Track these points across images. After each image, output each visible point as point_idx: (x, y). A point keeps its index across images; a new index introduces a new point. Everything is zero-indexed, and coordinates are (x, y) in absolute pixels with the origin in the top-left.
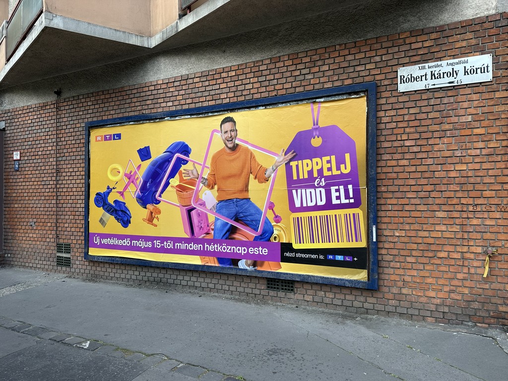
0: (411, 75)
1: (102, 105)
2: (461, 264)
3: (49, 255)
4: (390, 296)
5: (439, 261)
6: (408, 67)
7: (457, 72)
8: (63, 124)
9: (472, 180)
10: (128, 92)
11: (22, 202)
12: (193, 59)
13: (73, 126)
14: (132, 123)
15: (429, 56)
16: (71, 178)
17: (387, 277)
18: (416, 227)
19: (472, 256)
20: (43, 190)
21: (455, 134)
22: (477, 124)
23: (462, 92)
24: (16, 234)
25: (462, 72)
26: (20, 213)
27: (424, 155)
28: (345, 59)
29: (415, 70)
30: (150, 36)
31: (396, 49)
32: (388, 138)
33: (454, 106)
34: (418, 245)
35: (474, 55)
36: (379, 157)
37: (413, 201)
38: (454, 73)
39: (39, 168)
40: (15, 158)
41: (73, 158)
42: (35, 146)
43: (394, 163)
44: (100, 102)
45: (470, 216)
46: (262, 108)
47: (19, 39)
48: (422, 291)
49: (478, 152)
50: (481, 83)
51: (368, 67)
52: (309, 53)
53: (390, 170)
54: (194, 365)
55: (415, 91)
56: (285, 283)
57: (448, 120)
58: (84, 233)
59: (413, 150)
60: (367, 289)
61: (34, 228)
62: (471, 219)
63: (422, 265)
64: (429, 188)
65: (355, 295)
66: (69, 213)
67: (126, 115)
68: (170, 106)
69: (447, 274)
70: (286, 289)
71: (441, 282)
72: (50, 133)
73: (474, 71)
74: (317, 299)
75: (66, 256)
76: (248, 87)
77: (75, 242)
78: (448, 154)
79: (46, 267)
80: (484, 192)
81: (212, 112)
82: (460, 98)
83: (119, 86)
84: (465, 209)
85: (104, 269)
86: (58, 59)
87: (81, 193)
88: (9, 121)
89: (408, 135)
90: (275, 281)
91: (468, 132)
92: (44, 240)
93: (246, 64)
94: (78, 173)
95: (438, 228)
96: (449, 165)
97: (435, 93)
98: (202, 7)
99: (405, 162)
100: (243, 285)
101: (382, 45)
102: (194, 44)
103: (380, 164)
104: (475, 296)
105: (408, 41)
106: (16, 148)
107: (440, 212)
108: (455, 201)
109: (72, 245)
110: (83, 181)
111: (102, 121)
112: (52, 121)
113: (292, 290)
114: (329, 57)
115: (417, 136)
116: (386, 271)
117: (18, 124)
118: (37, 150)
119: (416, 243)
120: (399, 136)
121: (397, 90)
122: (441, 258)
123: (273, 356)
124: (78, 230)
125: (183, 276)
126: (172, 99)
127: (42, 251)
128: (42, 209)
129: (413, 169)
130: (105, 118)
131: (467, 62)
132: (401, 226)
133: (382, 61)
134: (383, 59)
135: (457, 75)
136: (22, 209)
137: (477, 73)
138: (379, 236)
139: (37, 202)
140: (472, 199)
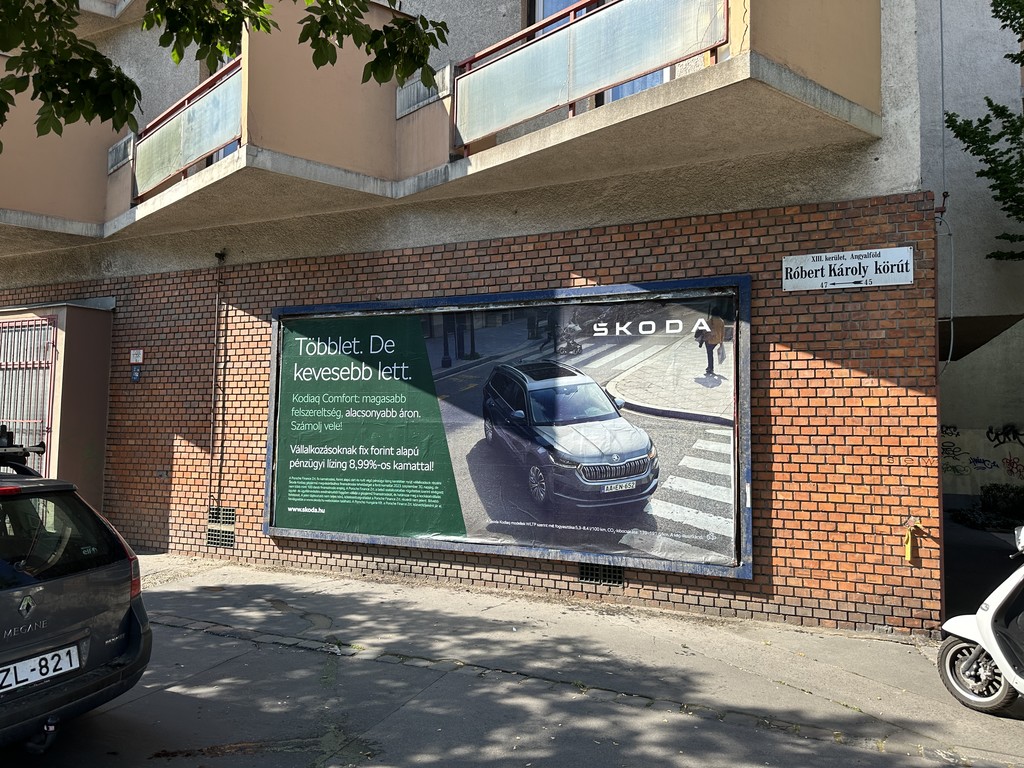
0: (802, 267)
1: (304, 282)
2: (872, 541)
3: (192, 528)
5: (842, 537)
6: (797, 256)
7: (866, 268)
9: (886, 421)
10: (353, 264)
12: (464, 220)
14: (358, 314)
15: (826, 243)
16: (241, 398)
17: (765, 561)
18: (809, 487)
19: (887, 530)
20: (186, 417)
21: (863, 355)
22: (893, 343)
23: (872, 296)
24: (128, 492)
25: (871, 270)
28: (704, 239)
29: (808, 262)
31: (780, 229)
32: (768, 357)
33: (862, 316)
34: (810, 514)
35: (888, 247)
37: (804, 449)
38: (861, 270)
39: (180, 380)
40: (133, 361)
41: (247, 365)
42: (173, 343)
44: (300, 276)
45: (884, 472)
46: (575, 301)
48: (817, 582)
50: (899, 286)
51: (739, 251)
54: (506, 671)
55: (808, 291)
56: (609, 571)
57: (853, 334)
58: (261, 491)
59: (804, 375)
61: (166, 481)
62: (886, 477)
63: (818, 543)
64: (827, 431)
65: (719, 590)
67: (348, 299)
68: (424, 290)
69: (852, 556)
70: (610, 581)
71: (843, 567)
72: (203, 321)
73: (889, 269)
74: (659, 596)
75: (225, 530)
76: (553, 268)
77: (243, 505)
78: (853, 382)
79: (187, 548)
80: (903, 439)
82: (870, 305)
84: (877, 463)
85: (296, 551)
86: (235, 206)
89: (797, 354)
90: (592, 569)
91: (881, 353)
92: (184, 501)
94: (254, 391)
95: (839, 489)
96: (854, 399)
97: (835, 296)
100: (539, 574)
101: (759, 222)
105: (796, 220)
106: (136, 344)
107: (843, 466)
108: (863, 450)
109: (239, 511)
112: (209, 303)
113: (620, 582)
114: (681, 233)
115: (810, 355)
116: (765, 551)
117: (141, 303)
118: (178, 348)
119: (808, 511)
120: (783, 354)
121: (782, 288)
122: (844, 533)
124: (250, 484)
127: (180, 520)
128: (181, 449)
129: (804, 402)
130: (307, 302)
131: (879, 255)
132: (787, 486)
133: (759, 244)
134: (762, 242)
135: (865, 272)
137: (892, 272)
138: (755, 501)
140: (886, 448)
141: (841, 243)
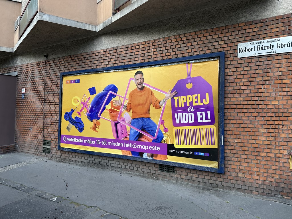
0: (246, 48)
1: (70, 63)
2: (274, 160)
3: (39, 147)
4: (231, 178)
5: (261, 158)
6: (243, 43)
7: (273, 46)
8: (48, 73)
9: (281, 110)
10: (84, 56)
11: (25, 116)
12: (120, 38)
13: (54, 75)
14: (86, 74)
15: (256, 37)
16: (52, 104)
17: (229, 166)
18: (248, 137)
19: (281, 156)
20: (37, 110)
21: (272, 83)
22: (285, 77)
23: (276, 58)
24: (22, 134)
25: (276, 46)
26: (24, 122)
27: (253, 95)
28: (206, 39)
29: (248, 45)
30: (97, 25)
31: (237, 33)
32: (232, 84)
33: (271, 66)
34: (248, 148)
35: (283, 37)
36: (226, 96)
37: (246, 122)
38: (271, 47)
39: (35, 98)
40: (22, 92)
41: (53, 92)
42: (33, 86)
43: (235, 99)
44: (69, 61)
45: (280, 132)
46: (158, 66)
47: (26, 27)
48: (251, 175)
49: (285, 94)
50: (287, 53)
51: (220, 43)
52: (186, 35)
53: (232, 103)
54: (114, 214)
55: (248, 57)
56: (170, 167)
57: (267, 74)
58: (58, 135)
59: (246, 92)
60: (218, 173)
61: (32, 131)
62: (281, 134)
63: (251, 160)
64: (256, 114)
65: (211, 176)
66: (50, 123)
67: (83, 69)
68: (107, 64)
69: (266, 166)
70: (170, 171)
71: (262, 170)
72: (41, 79)
73: (283, 46)
74: (188, 178)
75: (48, 147)
76: (151, 54)
77: (53, 139)
78: (267, 94)
79: (37, 153)
80: (289, 118)
81: (130, 68)
82: (275, 62)
83: (79, 52)
84: (277, 128)
85: (68, 156)
86: (46, 38)
87: (57, 112)
88: (20, 72)
89: (243, 83)
90: (164, 166)
91: (279, 82)
92: (36, 138)
93: (150, 41)
94: (56, 101)
95: (260, 138)
96: (267, 101)
97: (260, 58)
98: (125, 9)
99: (241, 99)
100: (145, 167)
101: (228, 30)
102: (121, 30)
103: (226, 99)
104: (282, 180)
105: (243, 28)
106: (23, 87)
107: (262, 129)
108: (271, 123)
109: (52, 141)
110: (58, 106)
111: (70, 72)
112: (43, 72)
113: (174, 172)
114: (198, 37)
115: (249, 83)
116: (229, 162)
117: (24, 73)
118: (34, 88)
119: (247, 147)
120: (238, 83)
121: (237, 56)
122: (262, 156)
123: (160, 211)
124: (55, 133)
125: (112, 161)
126: (108, 60)
127: (35, 144)
128: (36, 121)
129: (246, 103)
130: (71, 70)
131: (279, 40)
132: (238, 137)
133: (228, 39)
134: (229, 38)
135: (273, 48)
136: (25, 120)
137: (285, 47)
138: (225, 142)
139: (33, 117)
140: (281, 121)
141: (263, 36)
